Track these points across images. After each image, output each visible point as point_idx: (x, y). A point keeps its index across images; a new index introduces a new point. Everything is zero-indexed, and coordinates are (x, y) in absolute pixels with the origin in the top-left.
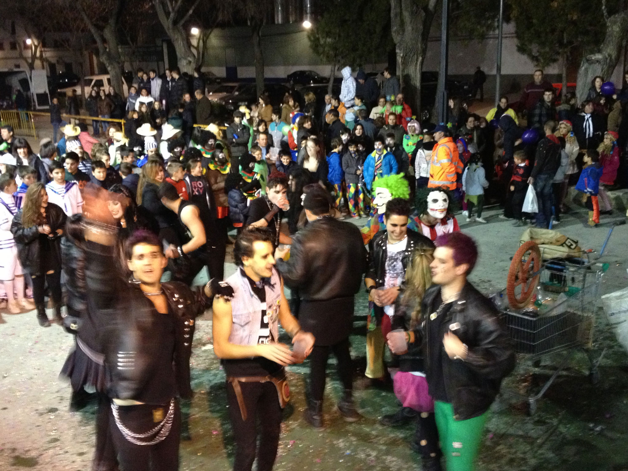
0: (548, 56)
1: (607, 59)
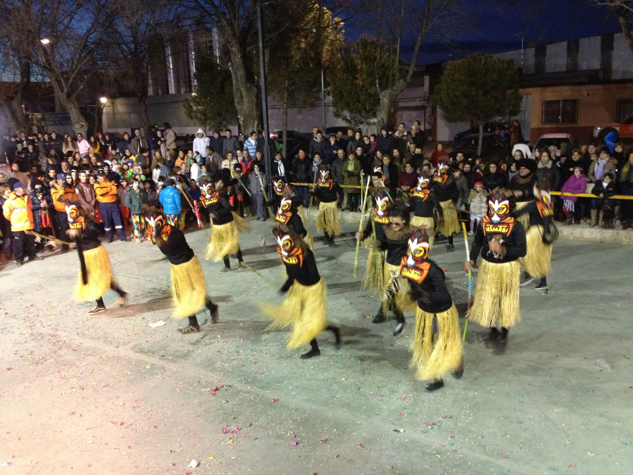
0: (357, 120)
1: (380, 121)
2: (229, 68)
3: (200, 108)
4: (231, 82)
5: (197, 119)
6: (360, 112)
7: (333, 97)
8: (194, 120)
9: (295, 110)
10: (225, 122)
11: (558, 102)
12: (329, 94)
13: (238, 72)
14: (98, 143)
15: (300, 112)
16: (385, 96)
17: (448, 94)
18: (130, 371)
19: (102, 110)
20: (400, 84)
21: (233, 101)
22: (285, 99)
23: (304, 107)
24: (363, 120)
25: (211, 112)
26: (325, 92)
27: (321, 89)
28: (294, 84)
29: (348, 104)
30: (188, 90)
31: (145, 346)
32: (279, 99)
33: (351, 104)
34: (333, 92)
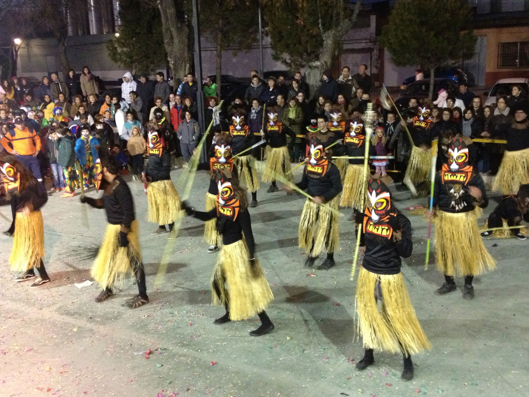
0: (298, 63)
1: (323, 65)
2: (158, 5)
3: (125, 49)
4: (160, 21)
5: (122, 62)
6: (301, 55)
7: (272, 38)
8: (119, 63)
9: (230, 53)
10: (152, 65)
11: (515, 44)
12: (267, 35)
13: (168, 11)
14: (12, 87)
15: (235, 55)
16: (329, 37)
17: (396, 35)
18: (56, 334)
19: (16, 52)
20: (345, 24)
21: (163, 42)
22: (219, 40)
23: (240, 49)
24: (304, 63)
25: (137, 55)
26: (262, 33)
27: (259, 29)
28: (228, 23)
29: (287, 46)
30: (111, 31)
31: (71, 308)
32: (213, 41)
33: (291, 46)
34: (272, 33)
